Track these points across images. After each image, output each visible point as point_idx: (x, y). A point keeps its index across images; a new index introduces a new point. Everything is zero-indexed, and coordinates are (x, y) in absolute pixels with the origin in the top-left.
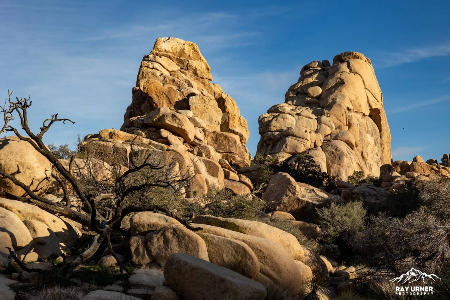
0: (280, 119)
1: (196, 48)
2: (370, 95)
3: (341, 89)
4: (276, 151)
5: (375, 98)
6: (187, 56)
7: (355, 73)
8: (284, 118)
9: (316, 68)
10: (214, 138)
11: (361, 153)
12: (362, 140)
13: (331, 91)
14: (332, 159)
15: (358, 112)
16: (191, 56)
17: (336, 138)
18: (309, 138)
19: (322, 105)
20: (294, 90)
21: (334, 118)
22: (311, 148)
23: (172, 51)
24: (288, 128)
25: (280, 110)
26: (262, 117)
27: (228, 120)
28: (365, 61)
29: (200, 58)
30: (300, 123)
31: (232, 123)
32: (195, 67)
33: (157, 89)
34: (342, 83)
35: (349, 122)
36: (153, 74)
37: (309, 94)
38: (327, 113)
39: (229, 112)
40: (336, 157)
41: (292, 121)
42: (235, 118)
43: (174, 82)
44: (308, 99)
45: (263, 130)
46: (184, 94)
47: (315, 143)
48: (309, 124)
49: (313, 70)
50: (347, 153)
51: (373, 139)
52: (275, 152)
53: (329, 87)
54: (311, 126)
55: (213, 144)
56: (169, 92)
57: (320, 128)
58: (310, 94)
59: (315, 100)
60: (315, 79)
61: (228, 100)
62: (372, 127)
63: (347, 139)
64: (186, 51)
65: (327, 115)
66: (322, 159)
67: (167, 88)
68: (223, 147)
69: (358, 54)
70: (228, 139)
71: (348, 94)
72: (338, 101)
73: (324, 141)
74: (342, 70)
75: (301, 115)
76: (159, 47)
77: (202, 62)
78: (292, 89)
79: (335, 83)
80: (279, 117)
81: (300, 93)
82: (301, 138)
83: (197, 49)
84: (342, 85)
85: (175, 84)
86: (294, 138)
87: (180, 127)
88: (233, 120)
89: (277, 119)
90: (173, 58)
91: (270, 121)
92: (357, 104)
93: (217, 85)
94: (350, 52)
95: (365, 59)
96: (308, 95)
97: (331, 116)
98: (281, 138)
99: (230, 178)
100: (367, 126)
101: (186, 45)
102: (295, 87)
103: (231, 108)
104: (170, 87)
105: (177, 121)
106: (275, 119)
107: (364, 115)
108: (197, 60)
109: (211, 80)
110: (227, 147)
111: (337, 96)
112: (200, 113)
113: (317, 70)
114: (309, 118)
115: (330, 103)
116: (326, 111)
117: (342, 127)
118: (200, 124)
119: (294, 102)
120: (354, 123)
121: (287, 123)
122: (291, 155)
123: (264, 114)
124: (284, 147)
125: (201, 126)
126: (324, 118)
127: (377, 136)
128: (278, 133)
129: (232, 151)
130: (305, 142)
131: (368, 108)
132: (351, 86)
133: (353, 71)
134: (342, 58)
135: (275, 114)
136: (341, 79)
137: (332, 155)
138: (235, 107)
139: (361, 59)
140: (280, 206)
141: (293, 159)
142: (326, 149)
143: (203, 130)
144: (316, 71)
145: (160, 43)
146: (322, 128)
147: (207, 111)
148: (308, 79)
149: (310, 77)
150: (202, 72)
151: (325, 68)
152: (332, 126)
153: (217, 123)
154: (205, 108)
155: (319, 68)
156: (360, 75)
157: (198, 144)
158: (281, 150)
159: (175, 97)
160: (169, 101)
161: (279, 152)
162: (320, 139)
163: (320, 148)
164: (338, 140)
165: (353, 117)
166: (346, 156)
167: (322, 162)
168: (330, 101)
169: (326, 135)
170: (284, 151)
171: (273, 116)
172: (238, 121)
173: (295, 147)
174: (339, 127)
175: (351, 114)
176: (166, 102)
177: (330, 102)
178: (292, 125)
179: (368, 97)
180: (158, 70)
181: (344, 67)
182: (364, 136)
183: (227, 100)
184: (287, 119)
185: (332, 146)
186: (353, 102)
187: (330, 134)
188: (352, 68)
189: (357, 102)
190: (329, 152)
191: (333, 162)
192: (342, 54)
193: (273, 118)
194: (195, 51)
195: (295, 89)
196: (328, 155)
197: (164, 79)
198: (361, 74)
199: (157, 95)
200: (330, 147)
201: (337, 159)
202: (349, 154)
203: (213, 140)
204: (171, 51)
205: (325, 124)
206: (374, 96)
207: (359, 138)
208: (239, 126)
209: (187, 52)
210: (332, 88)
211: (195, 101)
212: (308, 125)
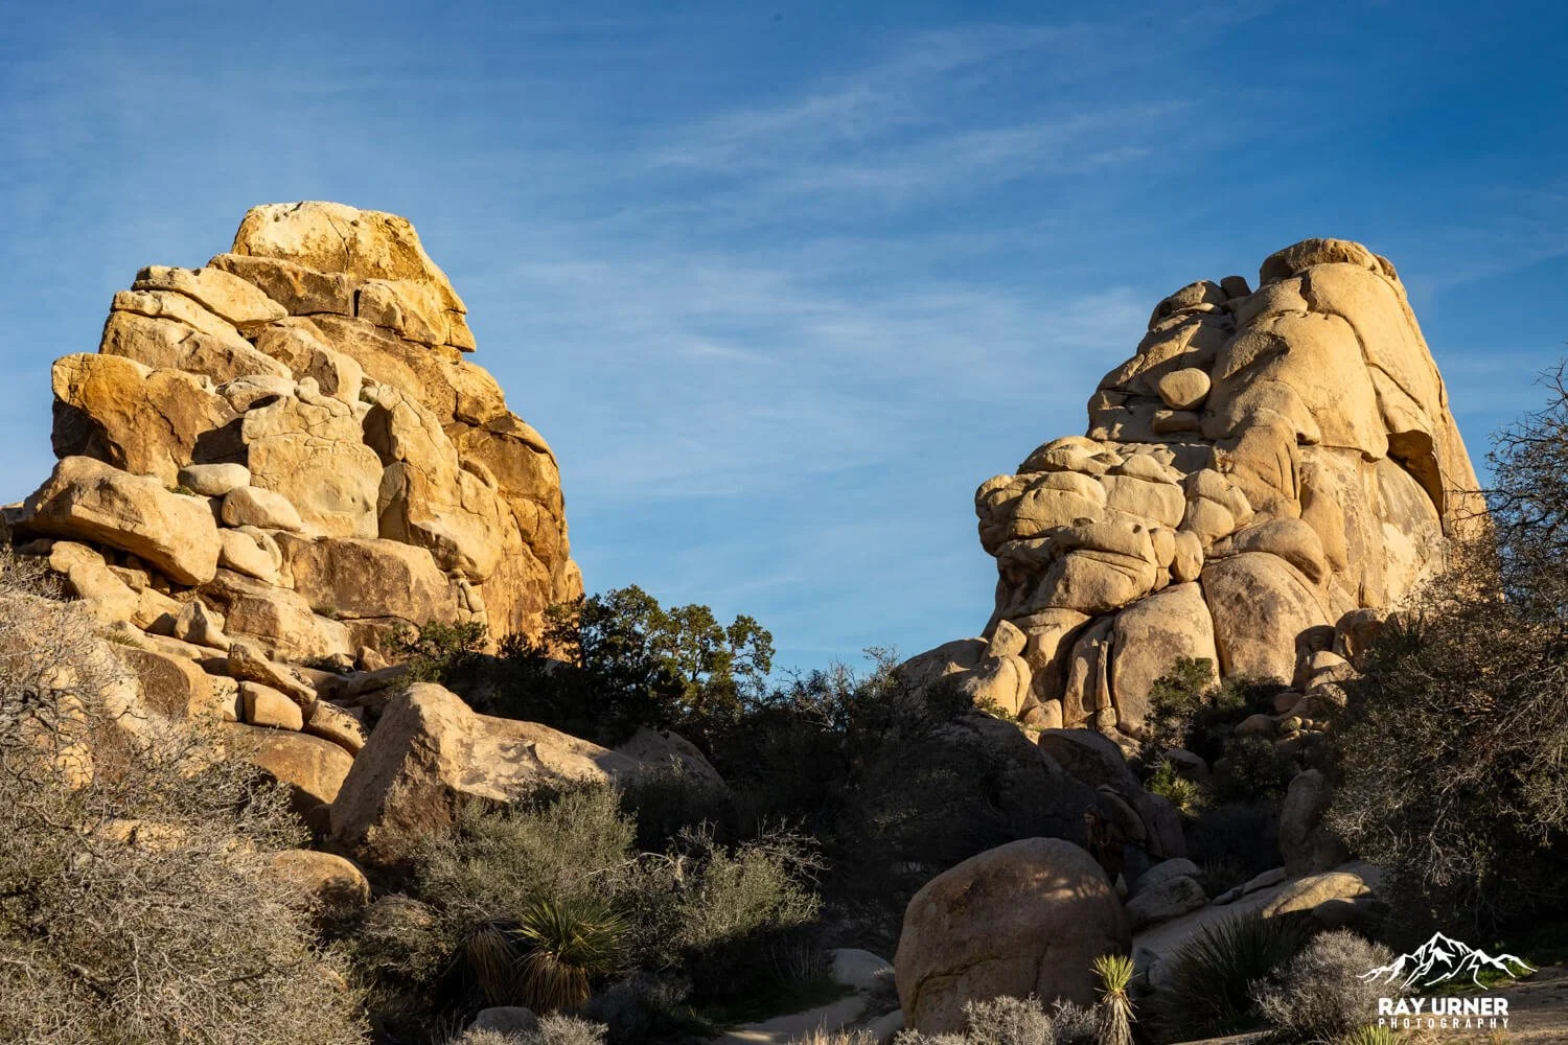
0: (1050, 494)
1: (403, 233)
2: (1386, 386)
3: (1275, 371)
4: (1034, 607)
5: (1409, 395)
6: (369, 267)
7: (1330, 311)
8: (1064, 489)
9: (1196, 307)
10: (322, 566)
11: (1356, 594)
12: (1357, 548)
13: (1240, 381)
14: (1237, 621)
15: (1341, 450)
16: (382, 265)
17: (1254, 544)
18: (1149, 553)
19: (1209, 432)
20: (1116, 389)
21: (1248, 473)
22: (1159, 586)
23: (306, 252)
24: (1077, 522)
25: (1050, 459)
26: (986, 491)
27: (408, 489)
28: (1373, 268)
29: (423, 271)
30: (1121, 501)
31: (421, 500)
32: (389, 305)
33: (121, 391)
34: (1279, 349)
35: (1304, 487)
36: (153, 335)
37: (1165, 400)
38: (1224, 460)
39: (409, 459)
40: (1250, 613)
41: (1094, 496)
42: (433, 481)
43: (229, 361)
44: (1164, 415)
45: (995, 535)
46: (236, 402)
47: (1173, 569)
48: (1156, 503)
49: (1187, 313)
50: (1293, 600)
51: (1413, 541)
52: (1030, 608)
53: (1236, 368)
54: (1163, 511)
55: (320, 589)
56: (171, 400)
57: (1193, 516)
58: (1167, 396)
59: (1188, 417)
60: (1189, 344)
61: (402, 415)
62: (1405, 497)
63: (1293, 547)
64: (362, 249)
65: (1223, 466)
66: (1196, 623)
67: (162, 385)
68: (356, 598)
69: (1344, 245)
70: (376, 563)
71: (1302, 387)
72: (1264, 414)
73: (1207, 557)
74: (1285, 305)
75: (1124, 473)
76: (253, 240)
77: (430, 285)
78: (1109, 385)
79: (1256, 352)
80: (1045, 484)
81: (1137, 395)
82: (1118, 553)
83: (408, 239)
84: (1280, 359)
85: (233, 367)
86: (1095, 554)
87: (129, 527)
88: (427, 490)
89: (1038, 492)
90: (293, 278)
91: (1016, 502)
92: (1337, 422)
93: (468, 367)
94: (1317, 240)
95: (1370, 259)
96: (1161, 401)
97: (1238, 468)
98: (1053, 559)
99: (258, 718)
100: (1386, 497)
101: (362, 224)
102: (1119, 379)
103: (419, 444)
104: (177, 380)
105: (118, 504)
106: (1033, 493)
107: (1366, 457)
108: (409, 277)
109: (470, 350)
110: (373, 595)
111: (1260, 396)
112: (285, 471)
113: (1202, 311)
114: (1156, 480)
115: (1238, 425)
116: (1219, 454)
117: (1280, 506)
118: (267, 515)
119: (1115, 431)
120: (1325, 488)
121: (1074, 505)
122: (1087, 618)
123: (995, 478)
124: (1060, 588)
125: (271, 520)
126: (1209, 479)
127: (1428, 530)
128: (1041, 541)
129: (393, 612)
130: (1136, 566)
131: (1383, 432)
132: (1311, 359)
133: (1321, 305)
134: (1288, 266)
135: (1032, 477)
136: (1274, 337)
137: (1238, 608)
138: (435, 439)
139: (1356, 262)
140: (380, 825)
141: (1093, 630)
142: (1216, 586)
143: (276, 537)
144: (1194, 315)
145: (259, 224)
146: (1202, 513)
147: (315, 461)
148: (1162, 345)
149: (1173, 338)
150: (423, 323)
151: (1230, 302)
152: (1237, 505)
153: (360, 504)
154: (310, 449)
155: (1209, 307)
156: (1345, 318)
157: (233, 591)
158: (1051, 600)
159: (199, 415)
160: (172, 433)
161: (1043, 609)
162: (1192, 553)
163: (1196, 585)
164: (1259, 554)
165: (1322, 468)
166: (1287, 608)
167: (1196, 635)
168: (1238, 416)
169: (1219, 536)
170: (1062, 604)
171: (1024, 485)
172: (452, 493)
173: (1100, 588)
174: (1267, 507)
175: (1313, 458)
176: (160, 437)
177: (1238, 420)
178: (1091, 509)
179: (1378, 394)
180: (178, 320)
181: (1289, 294)
182: (1367, 532)
183: (397, 413)
184: (1074, 490)
185: (1234, 575)
186: (1321, 413)
187: (1233, 534)
188: (1319, 297)
189: (1336, 414)
190: (1224, 597)
191: (1239, 632)
192: (1287, 251)
193: (1026, 491)
194: (402, 245)
195: (1118, 383)
196: (1222, 610)
197: (194, 353)
198: (1350, 314)
199: (123, 414)
200: (1230, 578)
201: (1256, 618)
202: (1301, 599)
203: (319, 571)
204: (302, 251)
205: (1212, 499)
206: (1406, 387)
207: (1347, 541)
208: (453, 512)
209: (368, 253)
210: (1245, 369)
211: (266, 424)
212: (1150, 504)
